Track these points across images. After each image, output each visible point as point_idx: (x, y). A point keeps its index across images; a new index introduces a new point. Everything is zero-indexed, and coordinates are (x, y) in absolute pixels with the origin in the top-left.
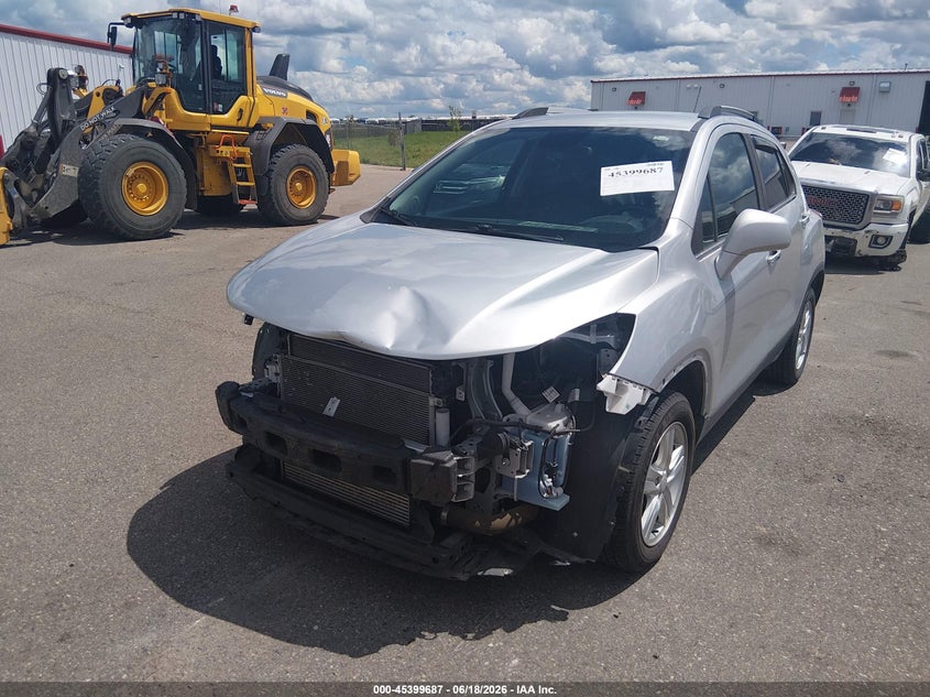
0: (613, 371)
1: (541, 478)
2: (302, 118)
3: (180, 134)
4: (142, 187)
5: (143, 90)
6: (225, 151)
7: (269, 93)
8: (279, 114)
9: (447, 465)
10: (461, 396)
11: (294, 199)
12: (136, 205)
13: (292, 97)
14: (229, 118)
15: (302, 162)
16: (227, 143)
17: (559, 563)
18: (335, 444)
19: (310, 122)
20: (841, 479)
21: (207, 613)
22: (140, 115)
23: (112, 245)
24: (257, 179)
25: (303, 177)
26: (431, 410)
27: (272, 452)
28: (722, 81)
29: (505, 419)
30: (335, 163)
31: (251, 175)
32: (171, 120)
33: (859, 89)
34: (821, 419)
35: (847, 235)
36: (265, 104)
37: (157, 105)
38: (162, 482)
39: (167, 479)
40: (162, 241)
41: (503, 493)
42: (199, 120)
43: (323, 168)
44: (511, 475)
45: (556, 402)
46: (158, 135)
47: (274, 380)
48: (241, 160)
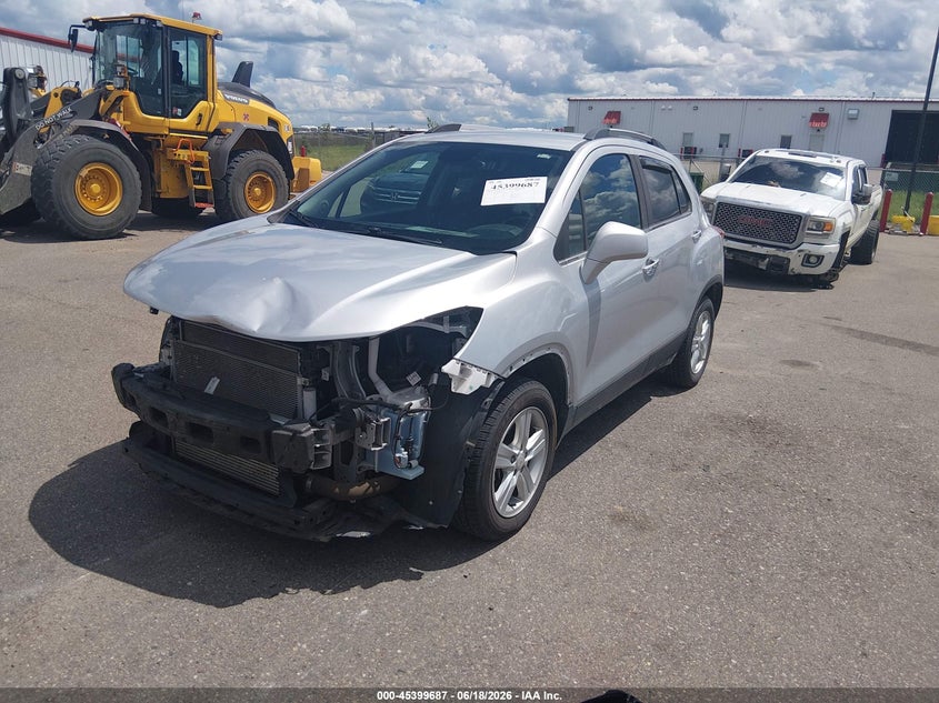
0: (457, 356)
1: (395, 450)
2: (263, 125)
3: (137, 137)
4: (96, 188)
5: (101, 92)
6: (183, 154)
7: (230, 100)
8: (240, 119)
9: (304, 435)
10: (326, 376)
11: (252, 204)
12: (90, 205)
13: (254, 103)
14: (187, 122)
15: (262, 167)
16: (184, 147)
17: (414, 527)
18: (208, 417)
19: (272, 129)
20: (706, 468)
21: (92, 570)
22: (97, 117)
23: (62, 244)
24: (214, 183)
25: (262, 183)
26: (299, 389)
27: (157, 426)
28: (696, 104)
29: (368, 398)
30: (296, 170)
31: (208, 179)
32: (129, 123)
33: (827, 115)
34: (707, 418)
35: (781, 254)
36: (226, 110)
37: (114, 107)
38: (71, 460)
39: (76, 458)
40: (115, 241)
41: (367, 465)
42: (157, 123)
43: (283, 174)
44: (368, 448)
45: (418, 384)
46: (114, 137)
47: (168, 363)
48: (198, 164)
